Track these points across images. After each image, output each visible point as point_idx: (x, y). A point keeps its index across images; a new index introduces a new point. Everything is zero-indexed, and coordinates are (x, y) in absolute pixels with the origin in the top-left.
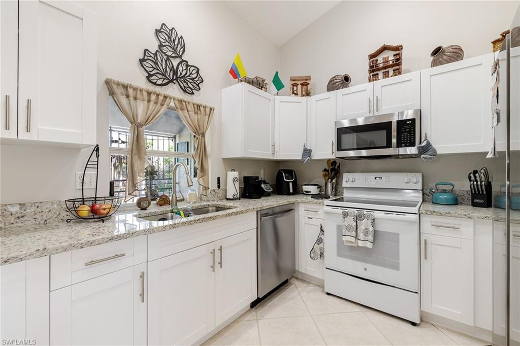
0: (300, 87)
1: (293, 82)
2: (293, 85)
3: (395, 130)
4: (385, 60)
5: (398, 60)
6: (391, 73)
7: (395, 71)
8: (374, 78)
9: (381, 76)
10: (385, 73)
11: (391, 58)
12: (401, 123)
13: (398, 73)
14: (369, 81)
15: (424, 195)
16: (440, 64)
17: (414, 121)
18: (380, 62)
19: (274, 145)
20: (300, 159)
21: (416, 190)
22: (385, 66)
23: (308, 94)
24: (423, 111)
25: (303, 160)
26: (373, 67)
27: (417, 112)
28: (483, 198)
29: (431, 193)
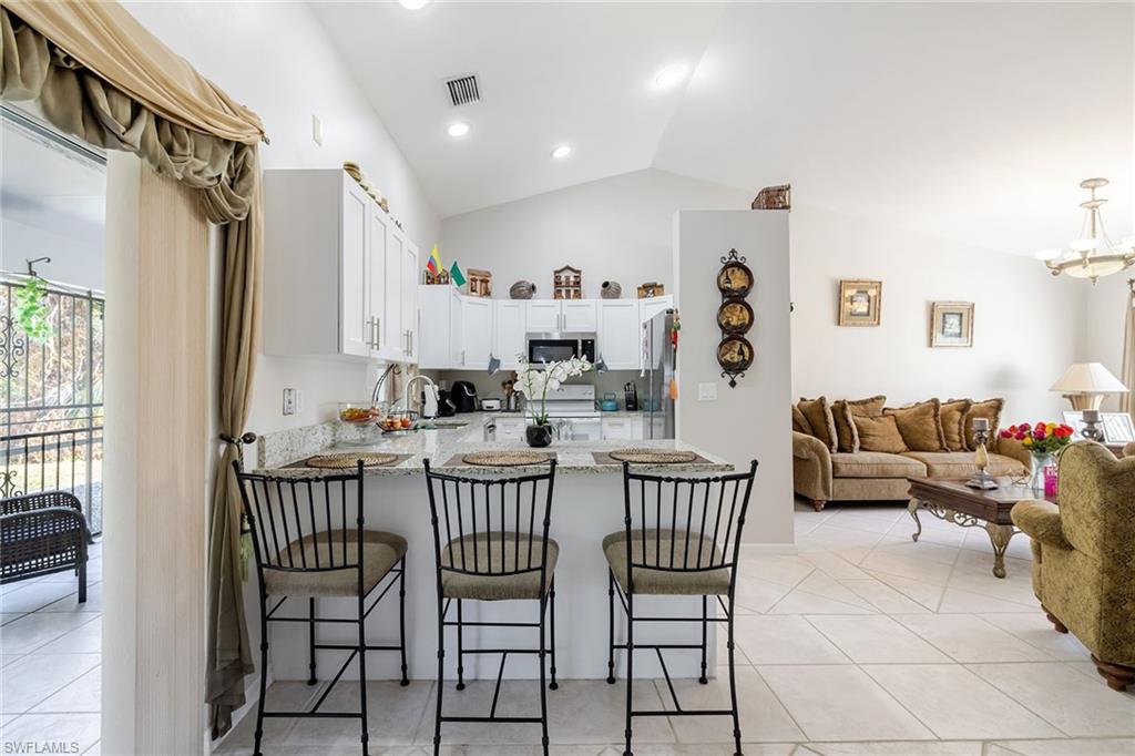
0: (478, 283)
1: (471, 277)
2: (472, 280)
3: (580, 348)
4: (568, 278)
5: (578, 283)
6: (572, 293)
7: (575, 291)
8: (557, 295)
9: (563, 293)
10: (568, 292)
11: (572, 279)
12: (584, 342)
13: (578, 295)
14: (555, 298)
15: (596, 403)
16: (608, 298)
17: (593, 341)
18: (563, 279)
19: (463, 354)
20: (487, 369)
21: (590, 400)
22: (568, 284)
23: (487, 293)
24: (599, 334)
25: (490, 372)
26: (557, 283)
27: (595, 334)
28: (633, 404)
29: (601, 401)
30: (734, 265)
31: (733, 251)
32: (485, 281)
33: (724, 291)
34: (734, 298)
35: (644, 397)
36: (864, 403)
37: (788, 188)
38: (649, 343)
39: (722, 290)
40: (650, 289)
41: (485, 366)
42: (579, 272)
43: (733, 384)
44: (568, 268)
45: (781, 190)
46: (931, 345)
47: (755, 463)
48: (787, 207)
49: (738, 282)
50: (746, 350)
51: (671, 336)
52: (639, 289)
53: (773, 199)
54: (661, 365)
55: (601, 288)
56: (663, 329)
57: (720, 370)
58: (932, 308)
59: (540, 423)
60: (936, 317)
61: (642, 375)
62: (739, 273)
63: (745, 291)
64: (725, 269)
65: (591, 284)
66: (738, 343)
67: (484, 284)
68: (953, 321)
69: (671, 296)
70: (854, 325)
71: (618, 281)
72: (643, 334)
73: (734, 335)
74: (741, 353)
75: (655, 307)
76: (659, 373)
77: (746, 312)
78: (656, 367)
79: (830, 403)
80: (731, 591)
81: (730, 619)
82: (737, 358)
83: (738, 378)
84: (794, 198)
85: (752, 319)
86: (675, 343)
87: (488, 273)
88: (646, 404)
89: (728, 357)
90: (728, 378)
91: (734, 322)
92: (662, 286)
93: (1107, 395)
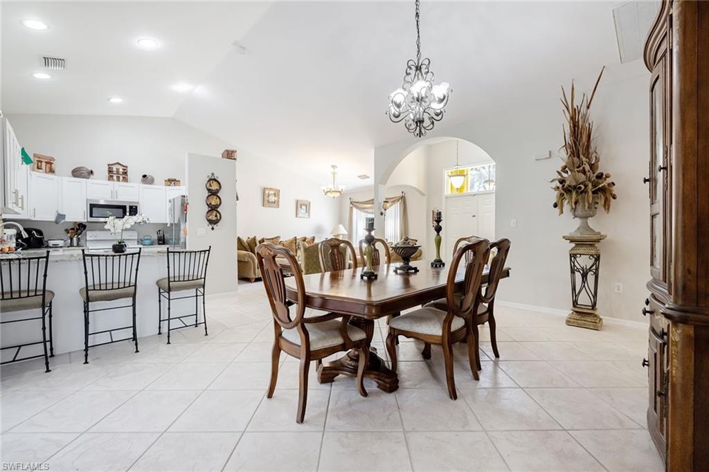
0: (44, 164)
1: (38, 159)
2: (38, 161)
3: (128, 210)
4: (118, 170)
5: (126, 173)
6: (121, 178)
7: (123, 177)
8: (111, 178)
9: (115, 178)
10: (118, 178)
11: (121, 170)
12: (131, 207)
13: (125, 179)
14: (109, 180)
15: (138, 241)
16: (146, 183)
17: (136, 207)
18: (114, 169)
19: (35, 209)
20: (54, 220)
21: (134, 240)
22: (118, 173)
23: (52, 171)
24: (140, 202)
25: (57, 222)
26: (110, 171)
27: (138, 203)
28: (162, 241)
29: (142, 240)
30: (213, 180)
31: (213, 174)
32: (49, 163)
33: (209, 190)
34: (213, 193)
35: (169, 238)
36: (273, 239)
37: (236, 151)
38: (173, 210)
39: (208, 189)
40: (172, 182)
41: (53, 218)
42: (126, 167)
43: (213, 229)
44: (118, 163)
45: (233, 152)
46: (296, 216)
47: (210, 247)
48: (235, 159)
49: (214, 187)
50: (218, 214)
51: (184, 207)
52: (166, 181)
53: (230, 155)
54: (179, 220)
55: (141, 177)
56: (180, 203)
57: (208, 223)
58: (297, 202)
59: (119, 243)
60: (299, 205)
61: (168, 225)
62: (215, 183)
63: (218, 191)
64: (209, 181)
65: (135, 174)
66: (215, 212)
67: (48, 165)
68: (304, 207)
69: (184, 187)
70: (269, 207)
71: (153, 176)
72: (169, 205)
73: (213, 208)
74: (216, 216)
75: (176, 192)
76: (178, 225)
77: (218, 199)
78: (176, 222)
79: (258, 239)
80: (204, 287)
81: (204, 295)
82: (214, 218)
83: (215, 226)
84: (237, 155)
85: (220, 203)
86: (186, 210)
87: (53, 158)
88: (171, 241)
89: (210, 218)
90: (211, 227)
91: (213, 203)
92: (179, 181)
93: (343, 235)
